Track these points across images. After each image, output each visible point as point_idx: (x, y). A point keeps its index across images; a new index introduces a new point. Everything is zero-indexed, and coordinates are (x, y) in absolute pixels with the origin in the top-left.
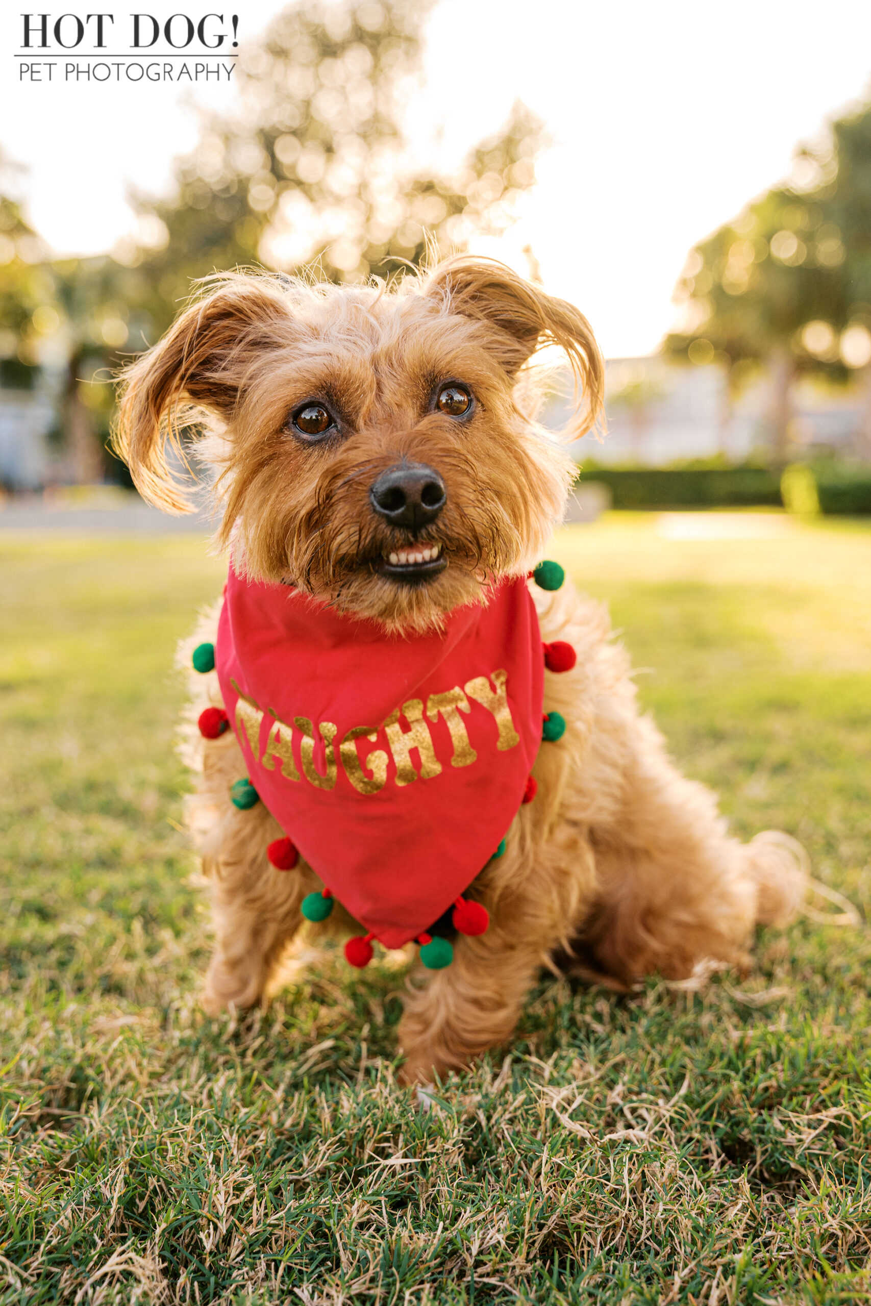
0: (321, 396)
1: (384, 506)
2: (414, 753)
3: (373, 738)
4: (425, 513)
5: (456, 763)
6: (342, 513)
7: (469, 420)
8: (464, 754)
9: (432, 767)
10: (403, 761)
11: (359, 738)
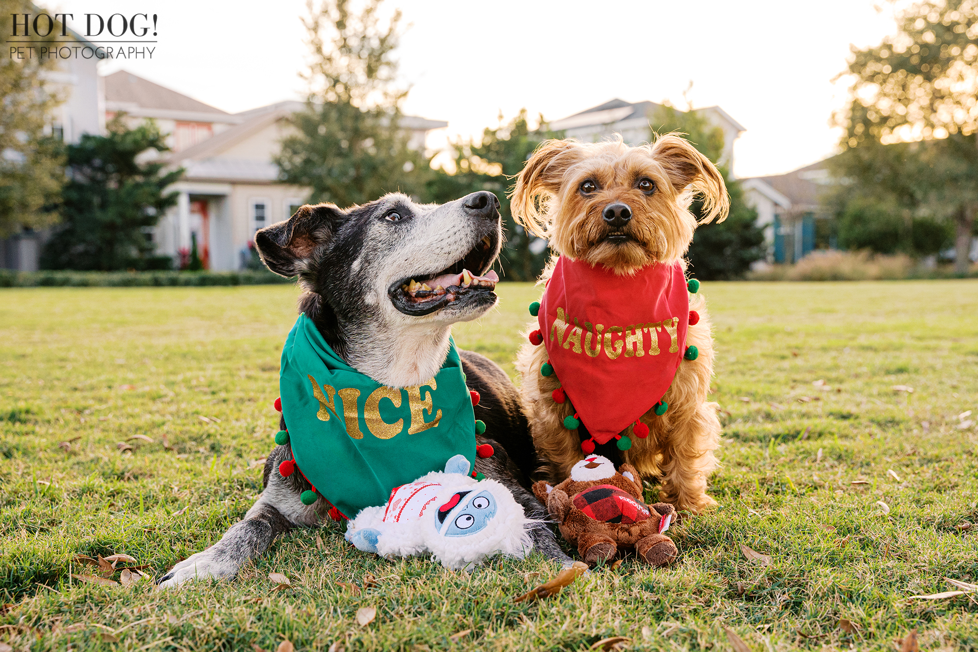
0: (592, 178)
1: (606, 217)
2: (635, 344)
3: (620, 334)
4: (622, 221)
5: (651, 353)
6: (593, 222)
7: (652, 194)
8: (655, 350)
9: (641, 353)
10: (630, 347)
11: (614, 332)
